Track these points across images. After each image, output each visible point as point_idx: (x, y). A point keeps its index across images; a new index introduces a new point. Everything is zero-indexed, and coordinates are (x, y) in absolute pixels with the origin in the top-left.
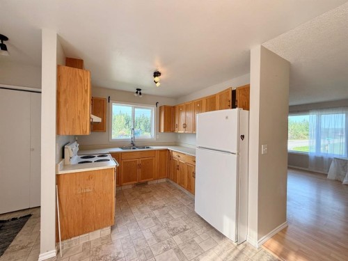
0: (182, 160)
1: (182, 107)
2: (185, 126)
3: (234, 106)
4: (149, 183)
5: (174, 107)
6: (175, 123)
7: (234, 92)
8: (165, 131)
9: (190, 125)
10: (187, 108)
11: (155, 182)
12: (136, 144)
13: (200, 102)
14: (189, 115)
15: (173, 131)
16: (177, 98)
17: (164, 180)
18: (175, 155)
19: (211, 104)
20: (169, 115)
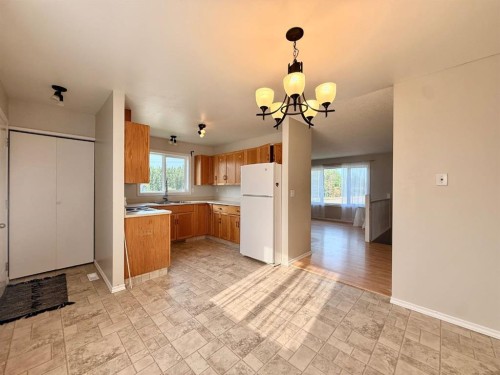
0: (224, 211)
1: (222, 158)
2: (226, 178)
3: (272, 161)
4: (187, 241)
5: (212, 158)
6: (213, 174)
7: (272, 147)
8: (202, 184)
9: (231, 176)
10: (228, 158)
11: (195, 239)
12: (169, 198)
13: (241, 153)
14: (231, 166)
15: (212, 184)
16: (214, 147)
17: (203, 237)
18: (216, 208)
19: (252, 157)
20: (207, 165)
